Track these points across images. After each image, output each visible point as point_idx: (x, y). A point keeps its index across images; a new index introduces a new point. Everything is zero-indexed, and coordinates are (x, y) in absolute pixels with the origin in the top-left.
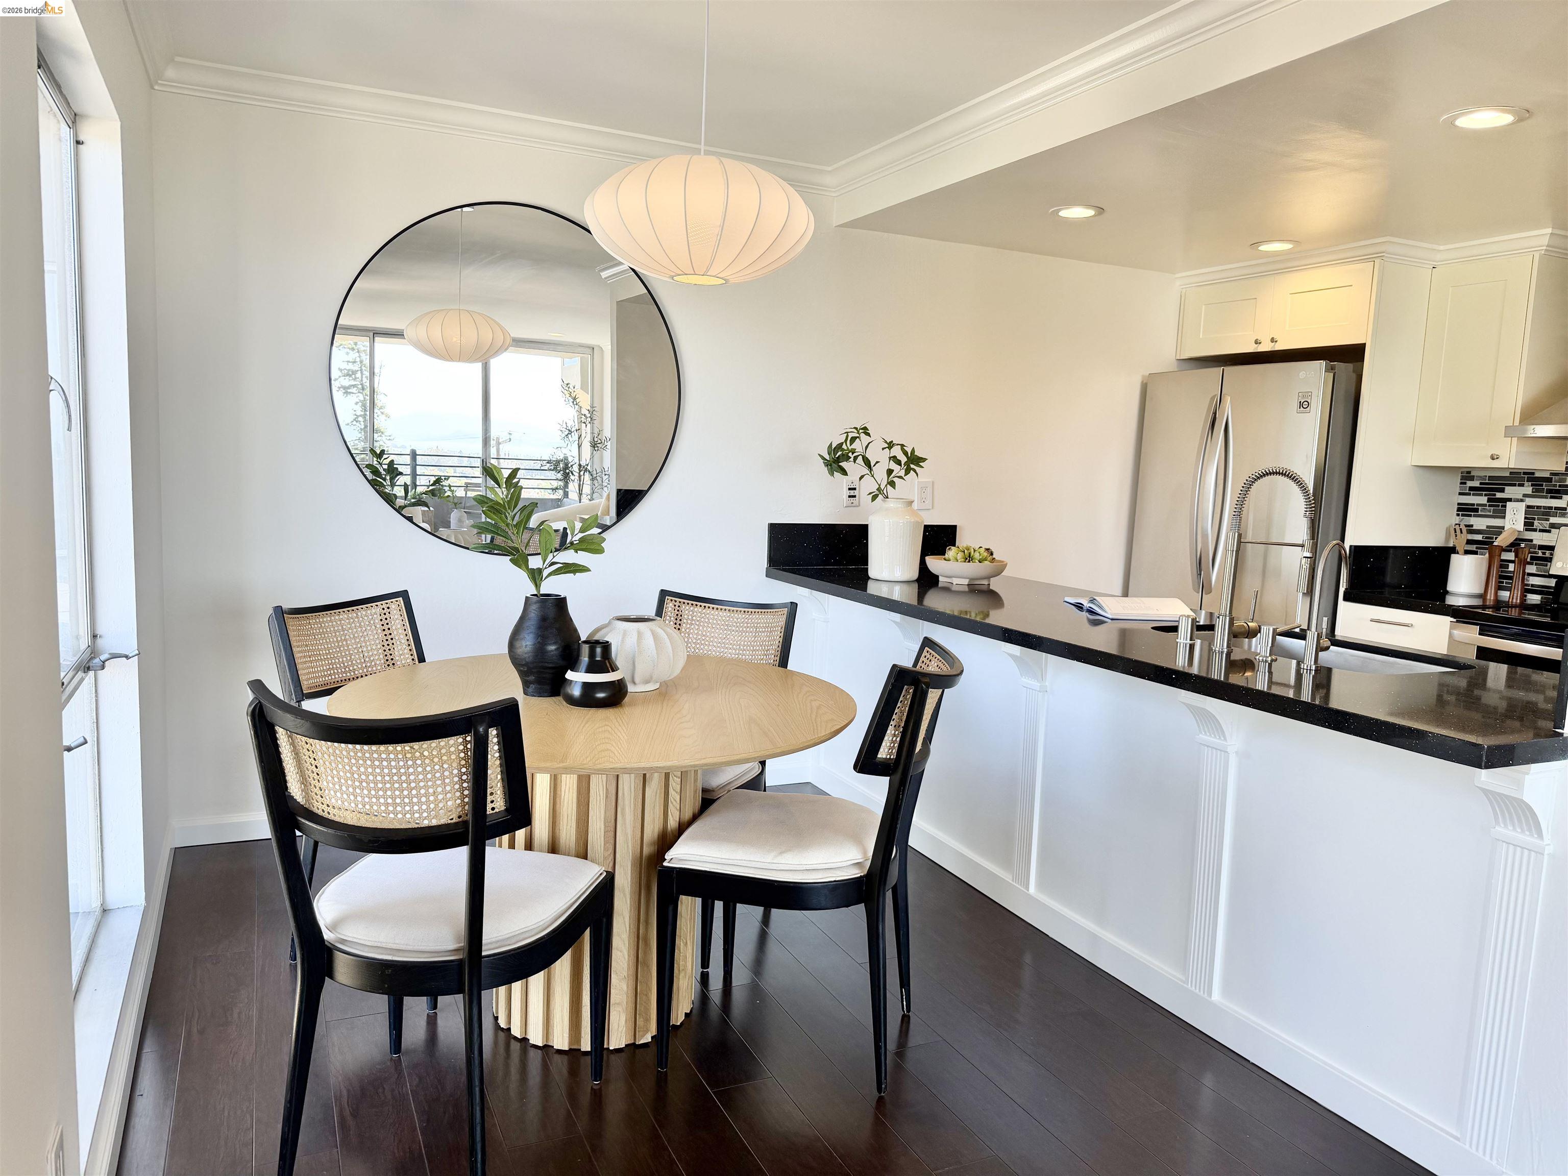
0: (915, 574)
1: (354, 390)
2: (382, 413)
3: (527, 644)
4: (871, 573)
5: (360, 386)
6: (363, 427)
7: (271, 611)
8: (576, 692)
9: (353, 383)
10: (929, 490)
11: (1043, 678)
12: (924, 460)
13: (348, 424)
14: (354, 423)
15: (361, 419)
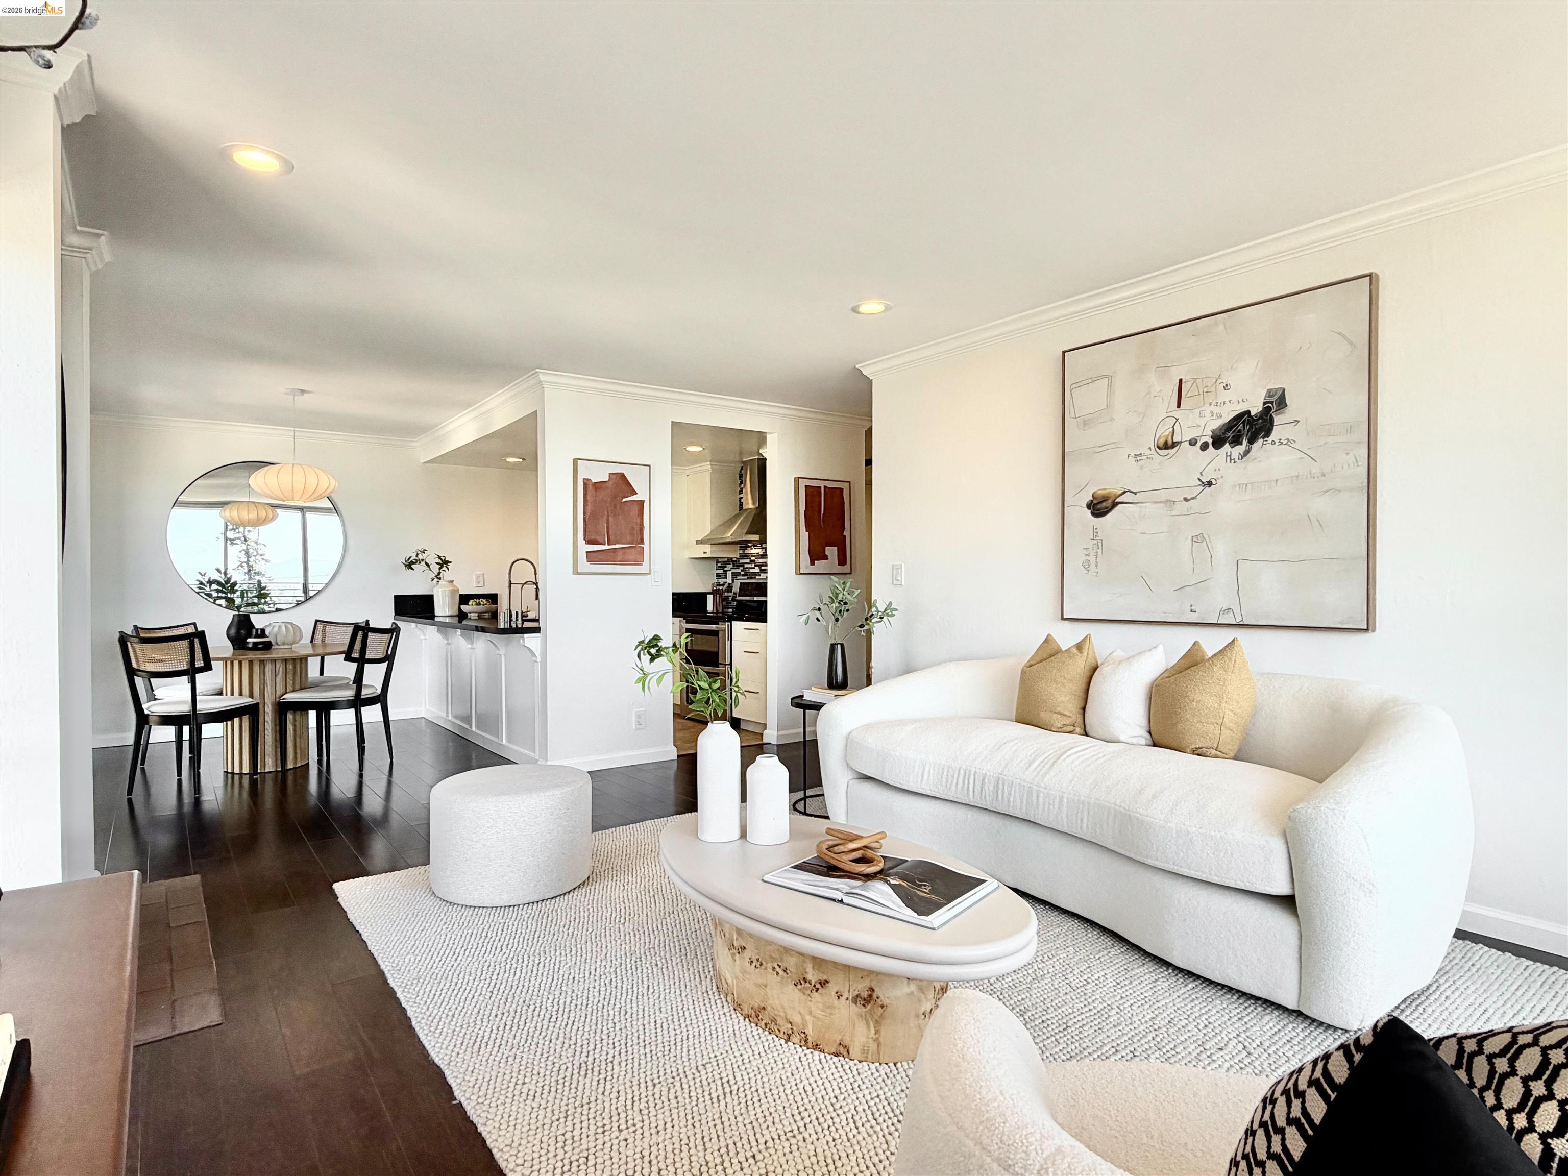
0: (456, 613)
1: (237, 541)
2: (263, 559)
3: (233, 631)
4: (436, 614)
5: (243, 539)
6: (246, 571)
7: (133, 628)
8: (250, 646)
9: (237, 535)
10: (481, 578)
11: (472, 643)
12: (451, 562)
13: (234, 569)
14: (240, 568)
15: (245, 565)
